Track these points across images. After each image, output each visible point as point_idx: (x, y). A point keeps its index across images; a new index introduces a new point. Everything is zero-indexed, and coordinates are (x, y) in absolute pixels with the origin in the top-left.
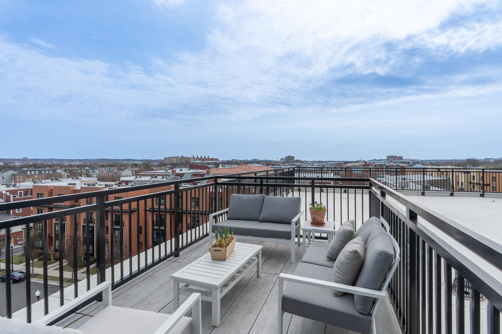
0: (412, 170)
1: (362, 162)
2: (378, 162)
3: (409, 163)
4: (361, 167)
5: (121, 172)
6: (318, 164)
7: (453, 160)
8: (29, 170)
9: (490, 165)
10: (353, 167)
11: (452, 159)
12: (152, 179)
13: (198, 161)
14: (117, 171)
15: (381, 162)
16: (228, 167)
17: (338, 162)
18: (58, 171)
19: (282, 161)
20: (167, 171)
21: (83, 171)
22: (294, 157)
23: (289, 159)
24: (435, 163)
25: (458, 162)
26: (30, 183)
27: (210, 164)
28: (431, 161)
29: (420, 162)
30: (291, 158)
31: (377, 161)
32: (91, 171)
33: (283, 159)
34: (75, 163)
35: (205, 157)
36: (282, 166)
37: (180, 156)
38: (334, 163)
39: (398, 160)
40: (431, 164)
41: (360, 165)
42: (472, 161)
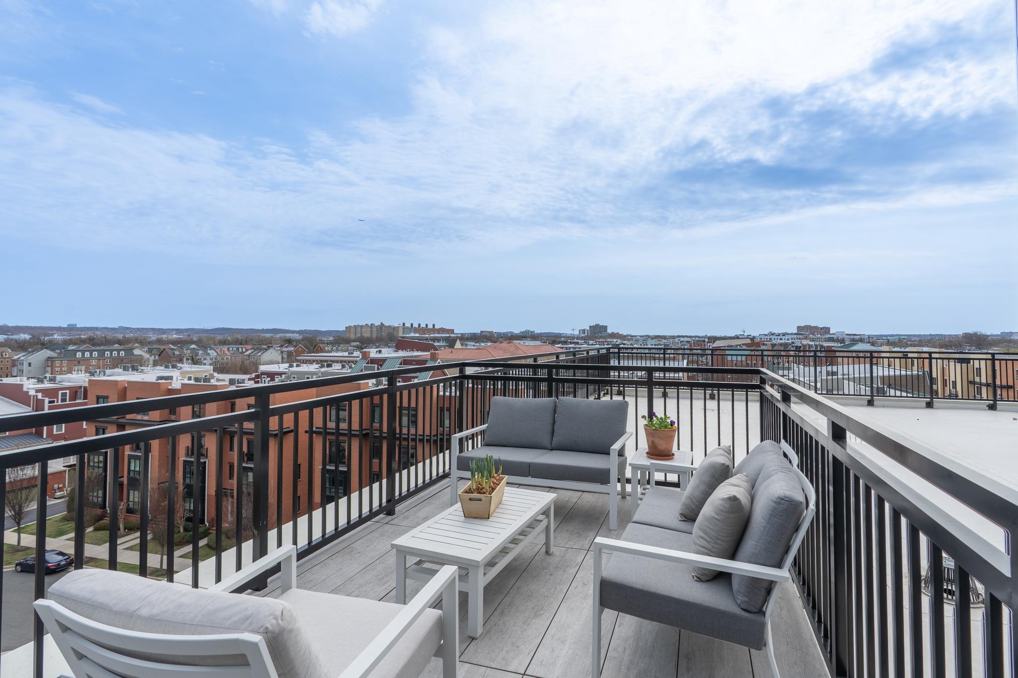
0: (850, 354)
1: (747, 338)
2: (779, 337)
3: (842, 341)
4: (744, 347)
5: (260, 354)
6: (654, 342)
7: (934, 335)
8: (81, 348)
9: (1014, 346)
10: (726, 348)
11: (933, 334)
12: (323, 370)
13: (412, 335)
14: (253, 352)
15: (785, 339)
16: (474, 346)
17: (697, 339)
18: (137, 352)
19: (583, 335)
20: (352, 353)
21: (185, 352)
22: (606, 326)
23: (598, 331)
24: (896, 340)
25: (946, 340)
26: (83, 375)
27: (438, 340)
28: (889, 338)
29: (865, 340)
30: (601, 329)
31: (777, 335)
32: (200, 352)
33: (584, 331)
34: (170, 337)
35: (427, 325)
36: (582, 346)
37: (377, 323)
38: (689, 339)
39: (820, 335)
40: (889, 343)
41: (743, 344)
42: (974, 338)
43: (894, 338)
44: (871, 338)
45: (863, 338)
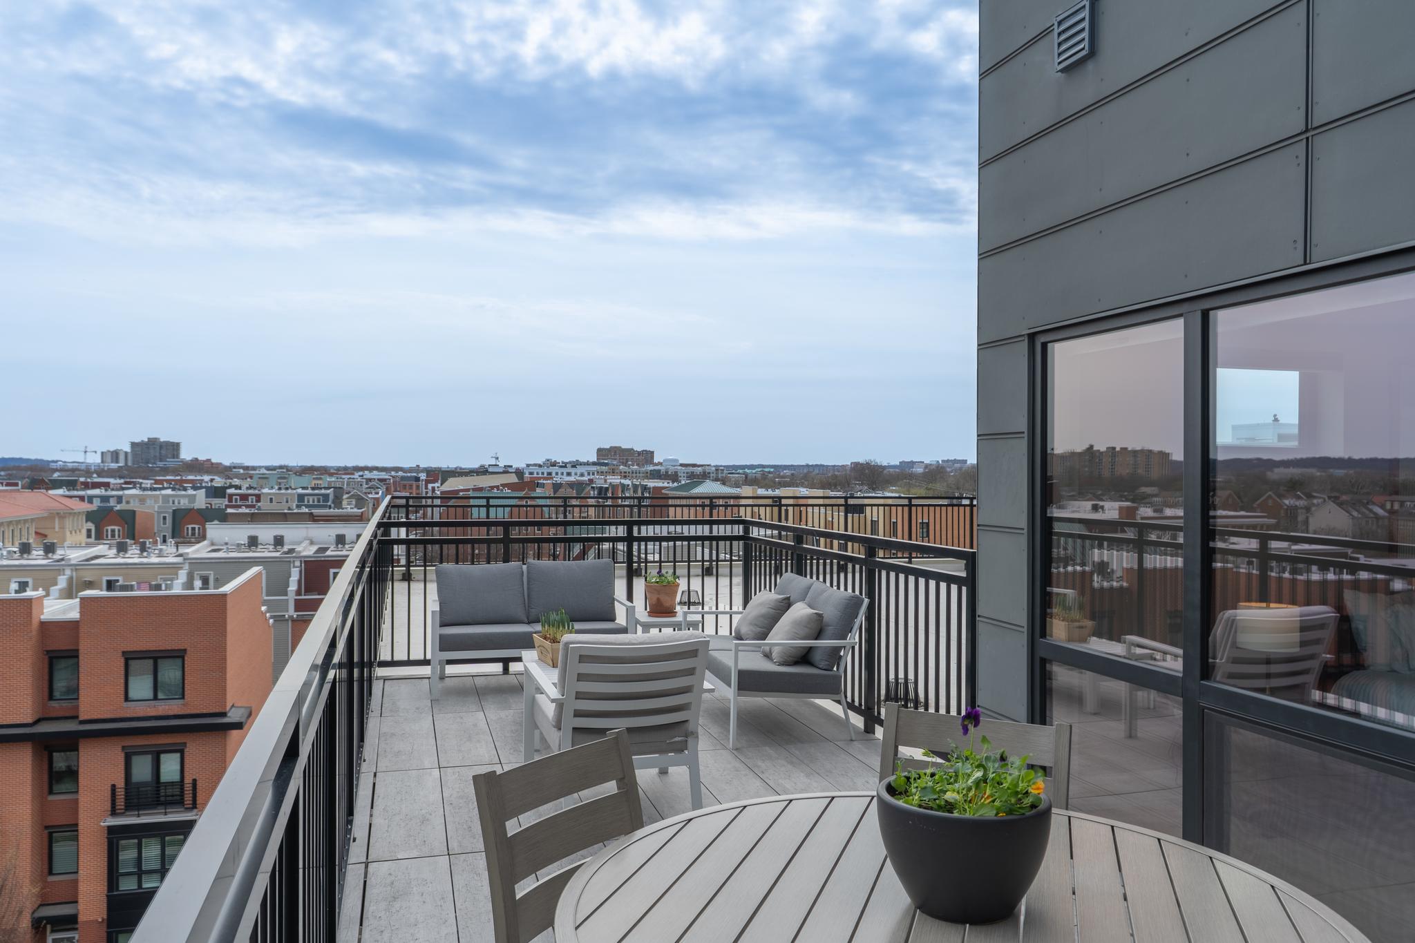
0: (691, 502)
1: (506, 472)
2: (565, 471)
3: (674, 477)
4: (507, 491)
7: (812, 466)
9: (916, 486)
10: (471, 494)
11: (811, 464)
15: (576, 474)
17: (400, 474)
19: (114, 466)
22: (178, 445)
23: (155, 455)
24: (759, 476)
25: (829, 474)
28: (746, 470)
29: (711, 475)
30: (163, 452)
31: (561, 467)
33: (115, 455)
36: (127, 492)
38: (383, 475)
39: (638, 465)
40: (749, 481)
41: (504, 485)
42: (867, 471)
43: (754, 471)
44: (720, 471)
45: (707, 471)
